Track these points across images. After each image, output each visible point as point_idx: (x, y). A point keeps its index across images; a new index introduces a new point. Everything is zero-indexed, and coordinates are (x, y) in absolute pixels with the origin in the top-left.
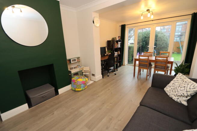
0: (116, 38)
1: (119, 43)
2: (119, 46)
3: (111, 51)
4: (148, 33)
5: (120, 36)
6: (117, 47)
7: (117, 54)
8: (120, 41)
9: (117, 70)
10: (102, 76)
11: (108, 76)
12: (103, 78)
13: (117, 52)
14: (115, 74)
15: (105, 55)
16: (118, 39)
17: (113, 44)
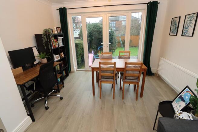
0: (52, 29)
1: (60, 38)
2: (61, 44)
3: (46, 55)
4: (95, 25)
5: (60, 26)
6: (57, 46)
7: (59, 59)
8: (60, 36)
9: (64, 87)
10: (30, 119)
11: (47, 108)
12: (33, 120)
13: (58, 55)
14: (61, 98)
15: (33, 63)
16: (56, 32)
17: (47, 42)
